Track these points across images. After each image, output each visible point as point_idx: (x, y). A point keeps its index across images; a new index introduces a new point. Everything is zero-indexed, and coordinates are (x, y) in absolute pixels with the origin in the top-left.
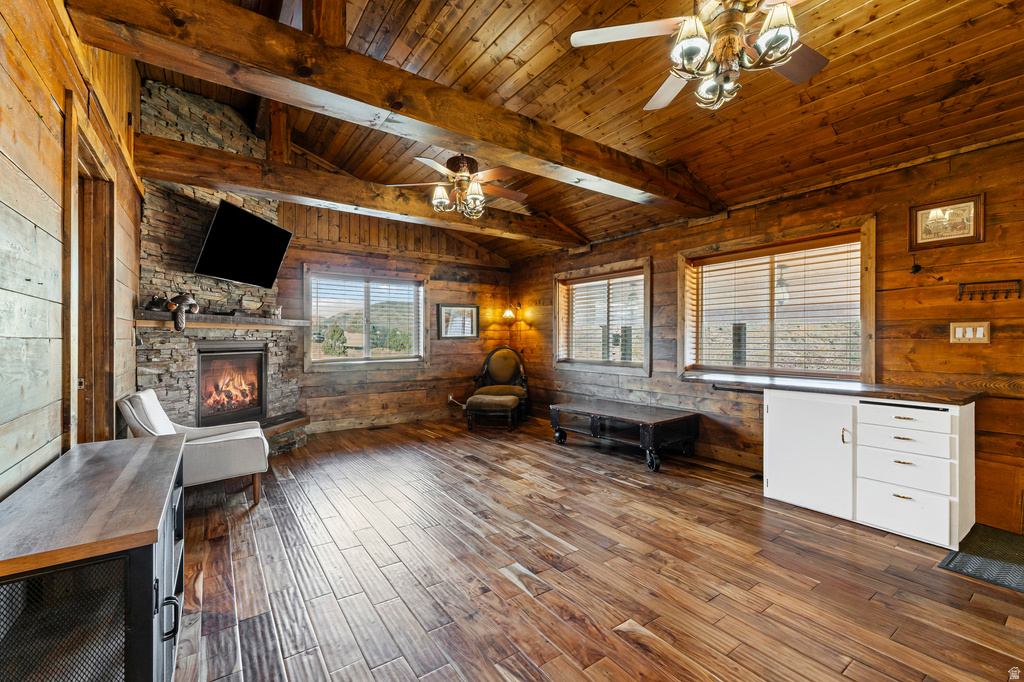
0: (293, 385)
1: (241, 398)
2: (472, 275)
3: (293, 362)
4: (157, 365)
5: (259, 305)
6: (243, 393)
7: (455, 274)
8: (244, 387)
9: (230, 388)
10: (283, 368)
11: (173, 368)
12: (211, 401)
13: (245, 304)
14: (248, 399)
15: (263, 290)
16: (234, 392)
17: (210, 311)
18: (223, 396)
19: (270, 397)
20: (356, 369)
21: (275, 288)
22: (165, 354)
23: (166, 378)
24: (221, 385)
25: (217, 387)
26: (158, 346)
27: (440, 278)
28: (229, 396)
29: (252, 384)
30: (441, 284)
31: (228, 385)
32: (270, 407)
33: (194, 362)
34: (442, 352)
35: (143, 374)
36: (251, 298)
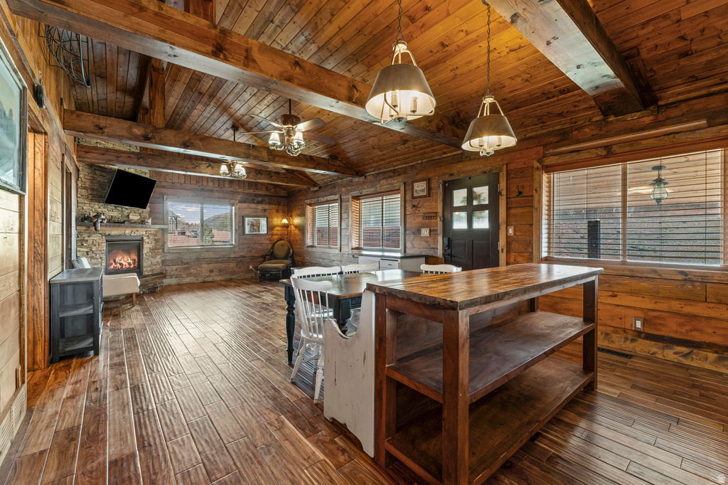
0: (158, 259)
1: (128, 266)
2: (265, 200)
3: (158, 247)
4: (86, 247)
5: (139, 218)
6: (129, 264)
7: (253, 200)
8: (130, 261)
9: (122, 262)
10: (152, 250)
11: (94, 249)
12: (112, 267)
13: (131, 217)
14: (132, 266)
15: (141, 210)
16: (124, 263)
17: (113, 222)
18: (118, 265)
19: (145, 264)
20: (195, 251)
21: (148, 209)
22: (90, 242)
23: (90, 253)
24: (117, 260)
25: (115, 261)
26: (86, 238)
27: (244, 202)
28: (121, 264)
29: (134, 260)
30: (245, 205)
32: (145, 270)
33: (104, 246)
34: (246, 242)
35: (80, 251)
36: (134, 214)
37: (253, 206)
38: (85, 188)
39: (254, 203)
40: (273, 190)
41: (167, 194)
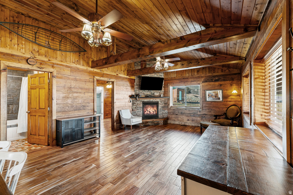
0: (166, 111)
1: (152, 113)
2: (220, 79)
3: (166, 106)
4: (135, 105)
5: (159, 94)
6: (153, 112)
8: (153, 110)
9: (150, 110)
10: (163, 107)
11: (138, 106)
12: (146, 113)
13: (155, 94)
14: (155, 113)
15: (160, 91)
16: (151, 111)
17: (147, 97)
18: (148, 112)
19: (159, 113)
20: (180, 109)
21: (163, 90)
22: (137, 104)
23: (137, 108)
24: (148, 110)
25: (147, 110)
26: (135, 102)
28: (150, 112)
29: (155, 110)
30: (206, 83)
31: (149, 110)
32: (159, 115)
33: (141, 106)
34: (207, 106)
35: (133, 107)
36: (156, 93)
37: (212, 83)
38: (137, 85)
39: (213, 81)
40: (227, 70)
41: (169, 83)
